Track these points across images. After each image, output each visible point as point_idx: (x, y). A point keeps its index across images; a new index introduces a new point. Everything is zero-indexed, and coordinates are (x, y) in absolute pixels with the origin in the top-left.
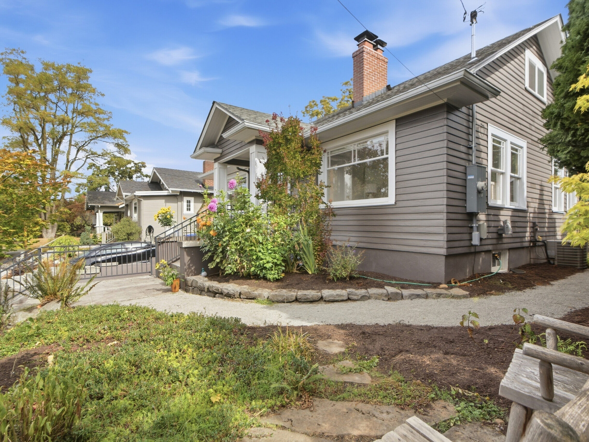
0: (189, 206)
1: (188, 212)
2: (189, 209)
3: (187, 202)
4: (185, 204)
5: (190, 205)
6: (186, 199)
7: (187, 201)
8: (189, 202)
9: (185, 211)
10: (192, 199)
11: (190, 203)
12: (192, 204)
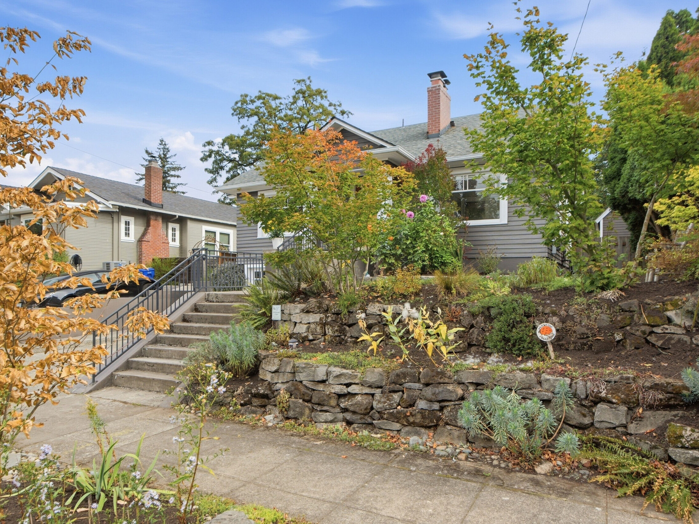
0: (127, 229)
1: (127, 238)
2: (127, 234)
3: (126, 224)
4: (123, 226)
5: (129, 228)
6: (124, 219)
7: (126, 222)
8: (127, 223)
9: (123, 237)
10: (131, 220)
11: (129, 225)
12: (132, 227)
